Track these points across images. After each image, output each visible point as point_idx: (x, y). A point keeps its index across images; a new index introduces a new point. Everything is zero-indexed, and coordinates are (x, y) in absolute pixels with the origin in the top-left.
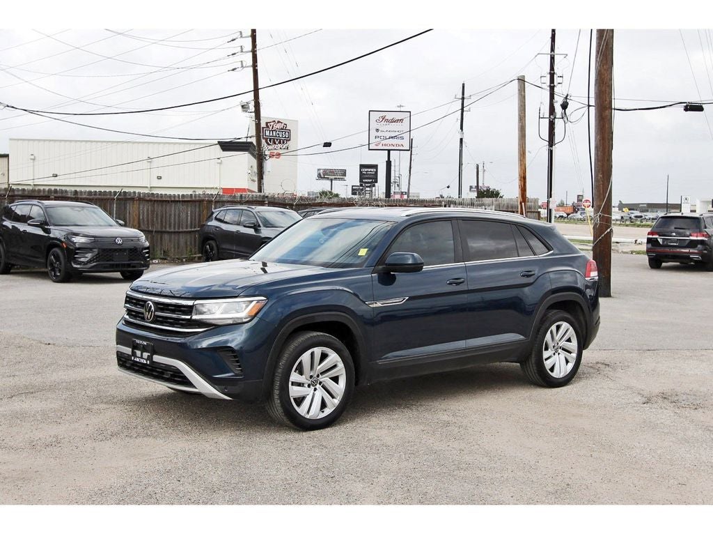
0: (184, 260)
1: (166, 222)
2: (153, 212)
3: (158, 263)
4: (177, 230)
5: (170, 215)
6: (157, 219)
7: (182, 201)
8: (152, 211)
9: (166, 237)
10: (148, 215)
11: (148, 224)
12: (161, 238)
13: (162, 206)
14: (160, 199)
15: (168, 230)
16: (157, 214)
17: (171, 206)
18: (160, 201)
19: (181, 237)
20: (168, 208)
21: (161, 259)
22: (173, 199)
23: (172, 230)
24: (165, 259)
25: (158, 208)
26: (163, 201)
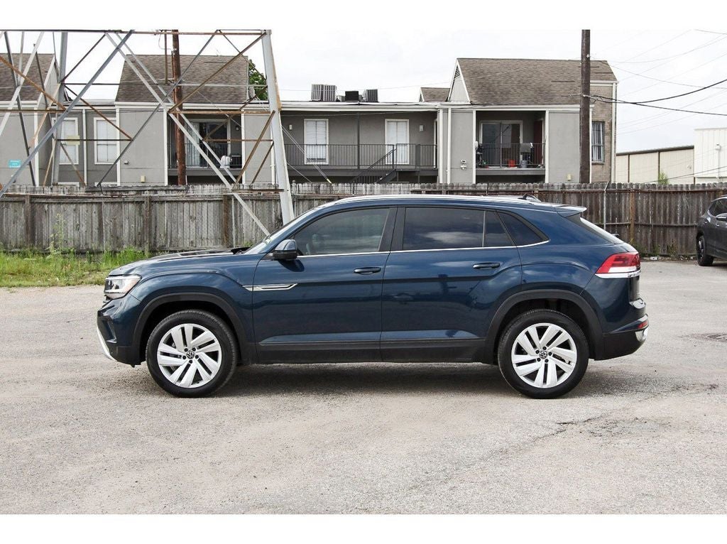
0: (692, 258)
1: (670, 216)
2: (654, 203)
3: (658, 260)
4: (684, 224)
5: (677, 207)
6: (659, 213)
7: (691, 192)
8: (652, 203)
9: (671, 232)
10: (648, 208)
11: (648, 217)
12: (664, 233)
13: (665, 197)
14: (663, 190)
15: (673, 224)
16: (659, 207)
17: (677, 197)
18: (663, 192)
19: (690, 232)
20: (673, 200)
21: (661, 256)
22: (679, 190)
23: (679, 224)
24: (668, 256)
25: (660, 200)
26: (667, 192)
